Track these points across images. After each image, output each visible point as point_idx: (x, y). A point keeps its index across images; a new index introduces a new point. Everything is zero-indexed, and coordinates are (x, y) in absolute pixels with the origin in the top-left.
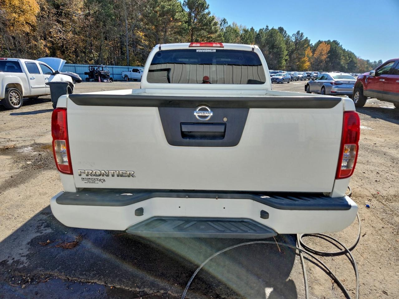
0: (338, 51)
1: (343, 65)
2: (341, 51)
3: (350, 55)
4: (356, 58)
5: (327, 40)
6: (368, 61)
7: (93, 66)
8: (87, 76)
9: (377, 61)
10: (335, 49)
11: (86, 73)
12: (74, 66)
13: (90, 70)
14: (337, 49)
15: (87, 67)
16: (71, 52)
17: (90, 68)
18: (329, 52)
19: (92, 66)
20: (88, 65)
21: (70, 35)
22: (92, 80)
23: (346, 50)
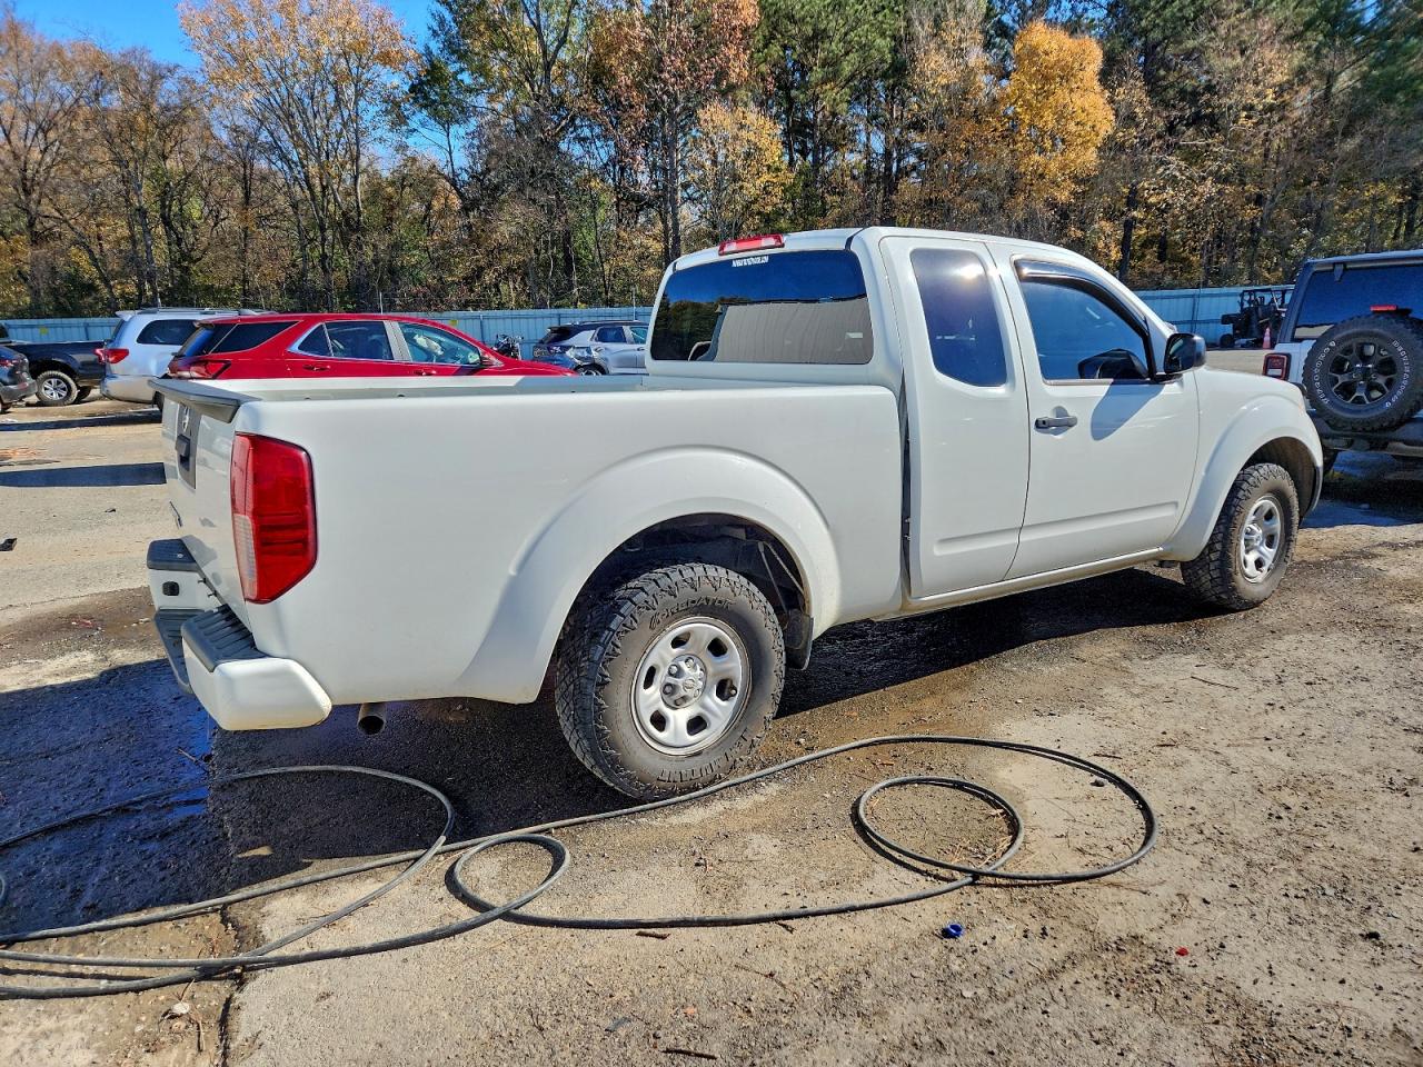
7: (1255, 291)
8: (1229, 329)
11: (1226, 319)
12: (1193, 296)
13: (1242, 304)
15: (1234, 295)
16: (1195, 249)
17: (1247, 298)
19: (1250, 292)
20: (1241, 290)
21: (1208, 188)
22: (1243, 341)
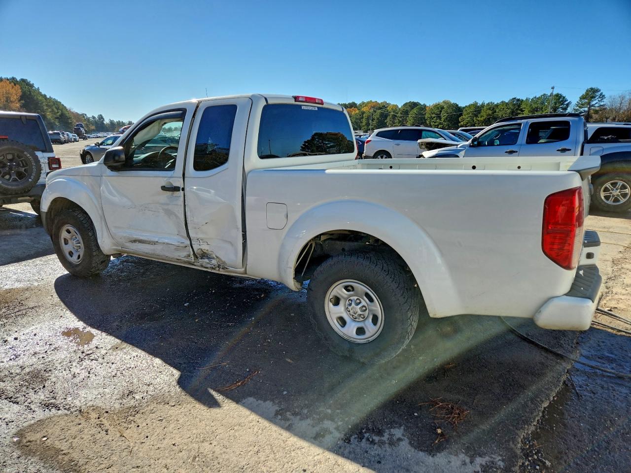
0: (35, 97)
1: (52, 121)
2: (40, 98)
3: (56, 105)
4: (67, 110)
5: (9, 77)
6: (83, 115)
9: (96, 116)
10: (30, 94)
14: (32, 94)
18: (22, 98)
23: (48, 97)
